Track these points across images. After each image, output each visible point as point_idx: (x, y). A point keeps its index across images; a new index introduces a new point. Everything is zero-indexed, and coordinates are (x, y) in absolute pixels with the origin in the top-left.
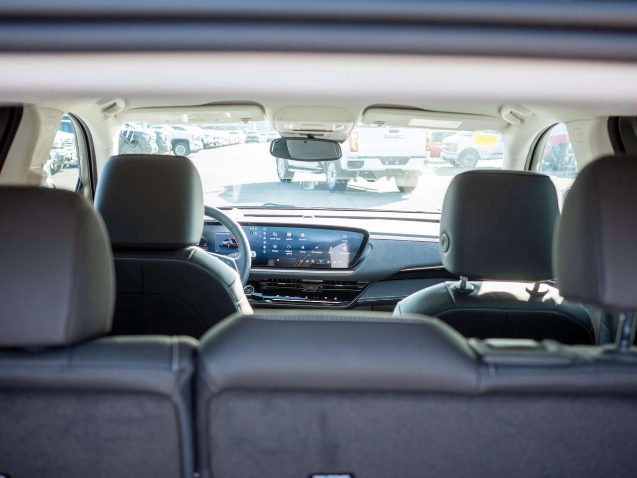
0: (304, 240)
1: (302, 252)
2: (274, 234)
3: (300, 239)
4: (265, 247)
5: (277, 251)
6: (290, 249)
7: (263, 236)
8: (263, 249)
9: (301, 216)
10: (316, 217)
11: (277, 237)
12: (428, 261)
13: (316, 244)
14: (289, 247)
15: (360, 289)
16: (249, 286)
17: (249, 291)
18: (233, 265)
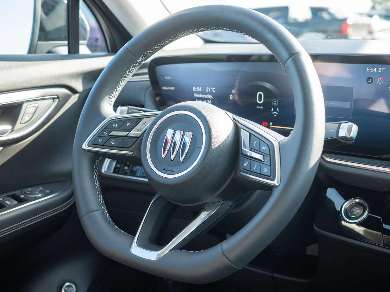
16: (357, 201)
17: (358, 211)
18: (271, 154)
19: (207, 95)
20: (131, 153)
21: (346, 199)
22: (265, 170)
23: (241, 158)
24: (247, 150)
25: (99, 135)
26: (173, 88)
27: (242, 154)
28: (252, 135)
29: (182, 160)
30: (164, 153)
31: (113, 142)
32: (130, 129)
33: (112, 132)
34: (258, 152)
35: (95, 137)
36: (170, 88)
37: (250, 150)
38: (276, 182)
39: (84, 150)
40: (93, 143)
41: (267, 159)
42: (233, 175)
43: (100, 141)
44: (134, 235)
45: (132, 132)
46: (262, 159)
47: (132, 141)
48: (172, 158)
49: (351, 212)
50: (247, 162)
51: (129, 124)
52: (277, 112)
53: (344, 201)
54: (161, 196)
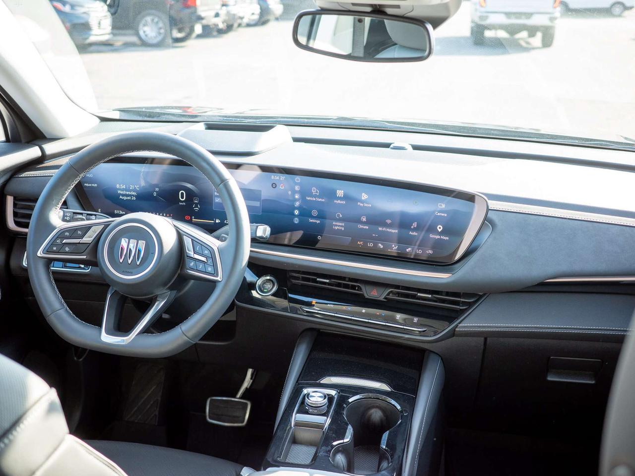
0: (366, 205)
1: (361, 226)
2: (314, 190)
3: (359, 204)
4: (297, 212)
5: (318, 222)
6: (340, 220)
7: (294, 192)
8: (293, 214)
9: (387, 146)
10: (416, 148)
11: (319, 197)
12: (602, 267)
13: (390, 215)
14: (338, 215)
15: (464, 303)
16: (268, 278)
17: (269, 286)
18: (213, 257)
19: (131, 192)
20: (85, 257)
21: (259, 276)
22: (210, 269)
23: (187, 260)
24: (191, 254)
25: (52, 243)
26: (96, 185)
27: (187, 256)
28: (194, 241)
29: (138, 263)
30: (121, 258)
31: (67, 249)
32: (82, 237)
33: (65, 240)
34: (202, 255)
35: (49, 245)
36: (93, 185)
37: (194, 253)
38: (219, 279)
39: (39, 257)
40: (48, 250)
41: (210, 261)
42: (179, 271)
43: (55, 248)
44: (100, 326)
45: (84, 239)
46: (206, 261)
47: (84, 247)
48: (130, 262)
49: (263, 287)
50: (193, 263)
51: (79, 232)
52: (198, 208)
53: (258, 278)
54: (116, 291)
